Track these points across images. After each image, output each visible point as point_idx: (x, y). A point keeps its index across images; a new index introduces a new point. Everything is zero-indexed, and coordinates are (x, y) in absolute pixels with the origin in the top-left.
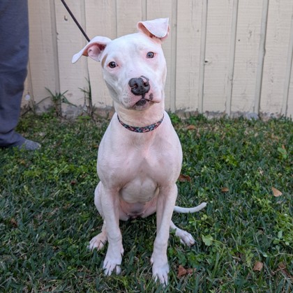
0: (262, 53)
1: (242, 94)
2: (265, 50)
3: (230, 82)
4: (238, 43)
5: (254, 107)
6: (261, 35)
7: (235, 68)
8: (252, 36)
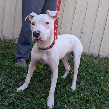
0: (103, 33)
1: (93, 47)
2: (104, 32)
3: (90, 42)
4: (95, 28)
5: (97, 52)
6: (103, 26)
7: (92, 37)
8: (100, 26)
